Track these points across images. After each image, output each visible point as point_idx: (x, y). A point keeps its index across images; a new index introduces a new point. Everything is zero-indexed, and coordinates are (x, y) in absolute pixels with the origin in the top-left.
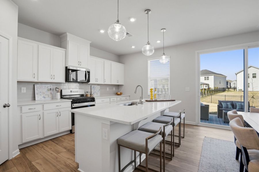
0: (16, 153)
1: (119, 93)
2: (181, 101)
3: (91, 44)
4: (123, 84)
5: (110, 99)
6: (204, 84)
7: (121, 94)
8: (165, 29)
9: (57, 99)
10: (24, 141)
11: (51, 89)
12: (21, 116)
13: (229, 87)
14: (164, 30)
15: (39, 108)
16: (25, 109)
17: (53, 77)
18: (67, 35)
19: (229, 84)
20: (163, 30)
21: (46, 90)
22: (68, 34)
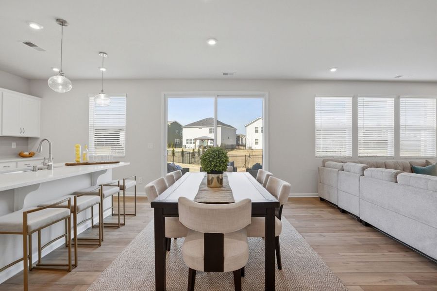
1: (26, 153)
2: (129, 163)
5: (17, 163)
6: (209, 139)
7: (31, 155)
8: (105, 53)
13: (241, 143)
14: (104, 55)
19: (241, 139)
20: (102, 54)
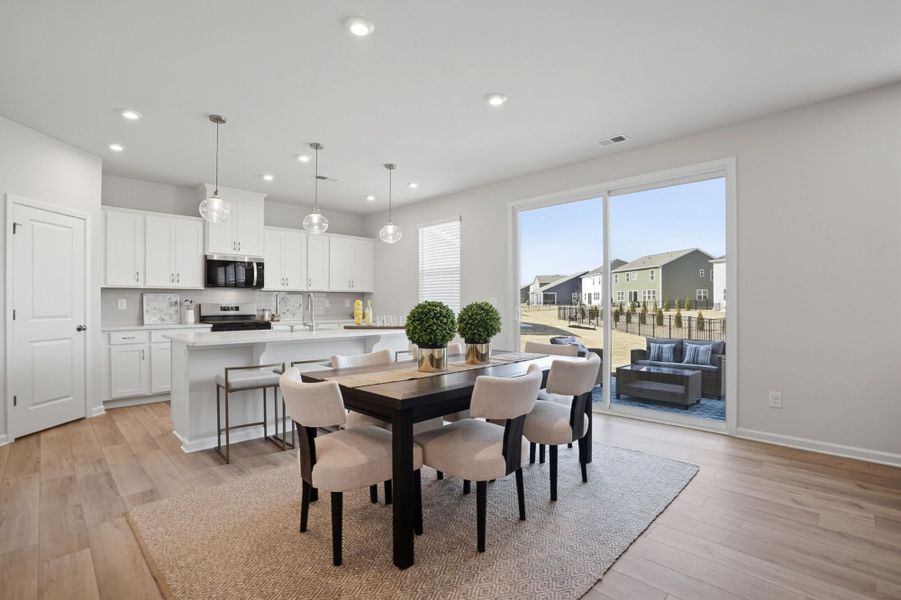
0: (99, 410)
3: (266, 199)
4: (371, 291)
9: (186, 323)
10: (115, 396)
11: (176, 302)
12: (110, 350)
15: (141, 336)
16: (116, 337)
17: (175, 277)
18: (205, 189)
20: (388, 167)
21: (166, 304)
22: (206, 185)
